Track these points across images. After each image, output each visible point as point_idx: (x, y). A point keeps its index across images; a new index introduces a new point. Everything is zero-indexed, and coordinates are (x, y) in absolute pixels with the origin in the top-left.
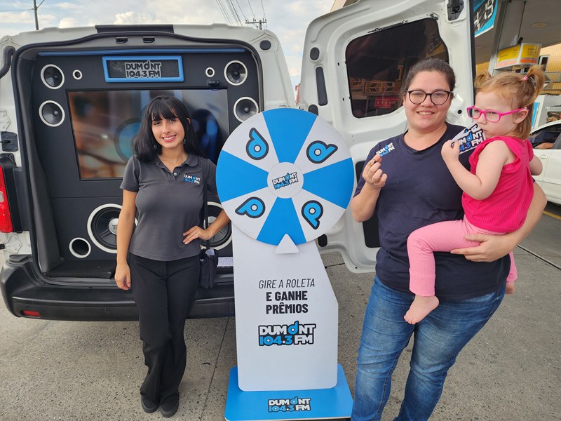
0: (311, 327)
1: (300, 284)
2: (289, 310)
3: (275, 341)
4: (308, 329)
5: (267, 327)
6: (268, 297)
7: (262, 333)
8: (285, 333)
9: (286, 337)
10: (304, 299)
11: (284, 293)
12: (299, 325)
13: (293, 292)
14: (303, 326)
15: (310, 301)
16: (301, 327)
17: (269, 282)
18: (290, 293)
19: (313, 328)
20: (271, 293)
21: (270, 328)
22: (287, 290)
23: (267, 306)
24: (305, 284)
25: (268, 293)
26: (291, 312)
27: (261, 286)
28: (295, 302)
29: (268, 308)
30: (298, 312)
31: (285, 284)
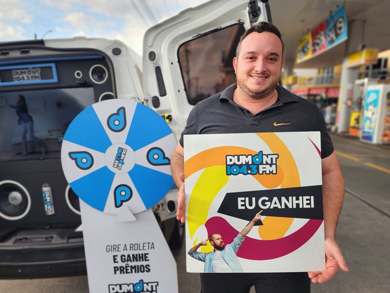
0: (154, 285)
1: (141, 248)
2: (133, 270)
4: (152, 286)
5: (116, 285)
6: (115, 259)
7: (111, 291)
8: (132, 291)
10: (146, 260)
11: (129, 256)
12: (143, 283)
13: (136, 255)
14: (147, 284)
15: (152, 262)
16: (145, 285)
17: (115, 247)
18: (133, 255)
19: (156, 286)
20: (117, 256)
21: (118, 286)
22: (131, 253)
23: (115, 268)
24: (146, 248)
25: (114, 256)
26: (136, 272)
27: (108, 250)
28: (139, 263)
30: (141, 272)
31: (128, 248)
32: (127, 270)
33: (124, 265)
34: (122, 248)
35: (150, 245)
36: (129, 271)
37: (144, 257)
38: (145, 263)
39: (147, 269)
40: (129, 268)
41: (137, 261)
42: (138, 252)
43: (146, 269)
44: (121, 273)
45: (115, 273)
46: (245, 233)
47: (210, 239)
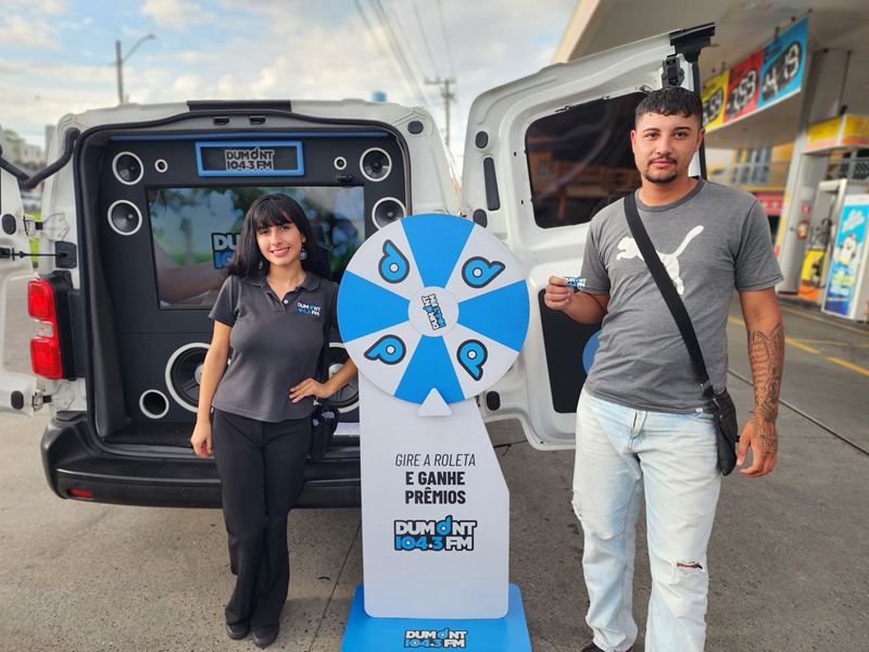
0: (470, 525)
1: (454, 462)
2: (438, 499)
3: (418, 544)
4: (466, 528)
5: (407, 522)
6: (408, 478)
7: (399, 532)
8: (432, 533)
9: (433, 538)
10: (459, 483)
11: (432, 474)
12: (452, 521)
13: (445, 473)
14: (459, 523)
15: (469, 487)
16: (455, 525)
17: (410, 458)
18: (439, 473)
19: (473, 527)
20: (412, 473)
21: (410, 524)
22: (436, 469)
23: (407, 492)
24: (462, 462)
25: (408, 474)
26: (441, 502)
27: (399, 463)
28: (448, 488)
29: (409, 495)
30: (450, 502)
31: (432, 461)
32: (427, 497)
33: (422, 488)
34: (421, 460)
35: (469, 458)
36: (431, 499)
37: (457, 478)
38: (457, 488)
39: (460, 498)
40: (431, 495)
41: (444, 483)
42: (447, 469)
43: (458, 498)
44: (416, 502)
45: (407, 502)
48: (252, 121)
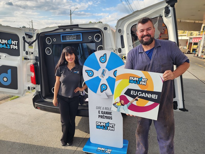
0: (113, 125)
1: (109, 109)
3: (101, 128)
4: (112, 125)
5: (99, 122)
7: (97, 124)
8: (105, 125)
9: (105, 127)
11: (104, 112)
12: (109, 123)
13: (107, 112)
14: (111, 124)
15: (113, 116)
19: (114, 125)
20: (100, 111)
21: (100, 123)
27: (97, 108)
28: (108, 115)
29: (99, 116)
31: (104, 109)
33: (102, 115)
36: (104, 118)
37: (110, 113)
39: (111, 118)
44: (101, 118)
46: (131, 102)
47: (120, 101)
48: (70, 29)
